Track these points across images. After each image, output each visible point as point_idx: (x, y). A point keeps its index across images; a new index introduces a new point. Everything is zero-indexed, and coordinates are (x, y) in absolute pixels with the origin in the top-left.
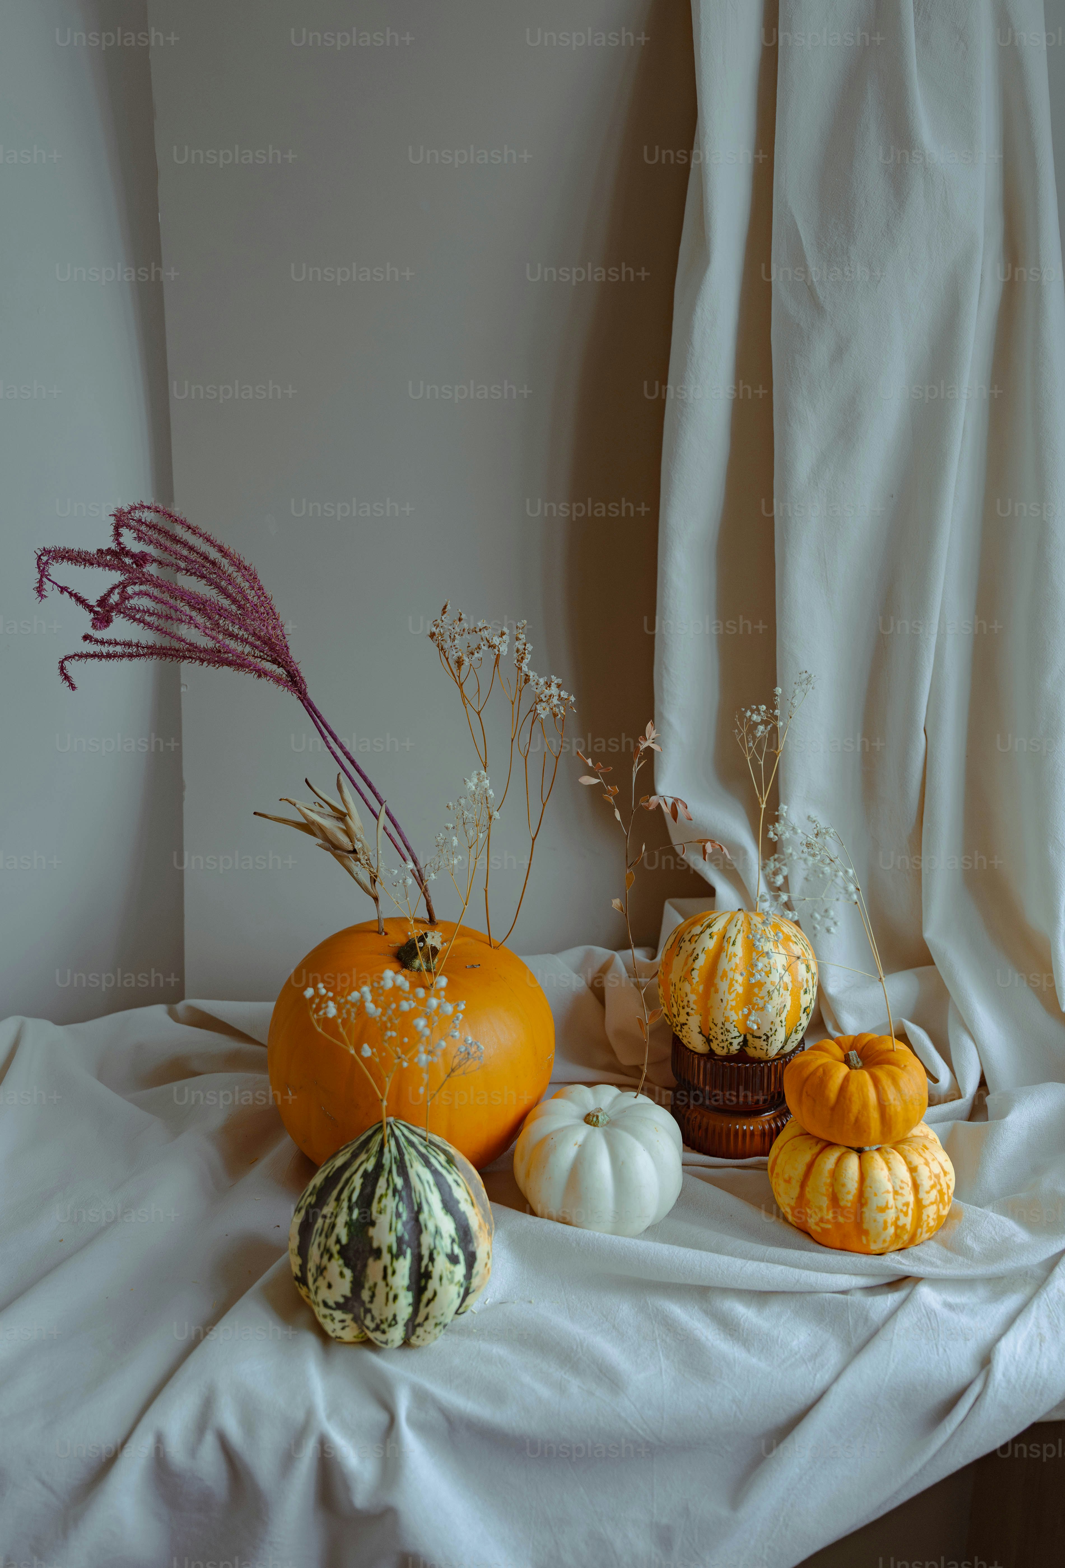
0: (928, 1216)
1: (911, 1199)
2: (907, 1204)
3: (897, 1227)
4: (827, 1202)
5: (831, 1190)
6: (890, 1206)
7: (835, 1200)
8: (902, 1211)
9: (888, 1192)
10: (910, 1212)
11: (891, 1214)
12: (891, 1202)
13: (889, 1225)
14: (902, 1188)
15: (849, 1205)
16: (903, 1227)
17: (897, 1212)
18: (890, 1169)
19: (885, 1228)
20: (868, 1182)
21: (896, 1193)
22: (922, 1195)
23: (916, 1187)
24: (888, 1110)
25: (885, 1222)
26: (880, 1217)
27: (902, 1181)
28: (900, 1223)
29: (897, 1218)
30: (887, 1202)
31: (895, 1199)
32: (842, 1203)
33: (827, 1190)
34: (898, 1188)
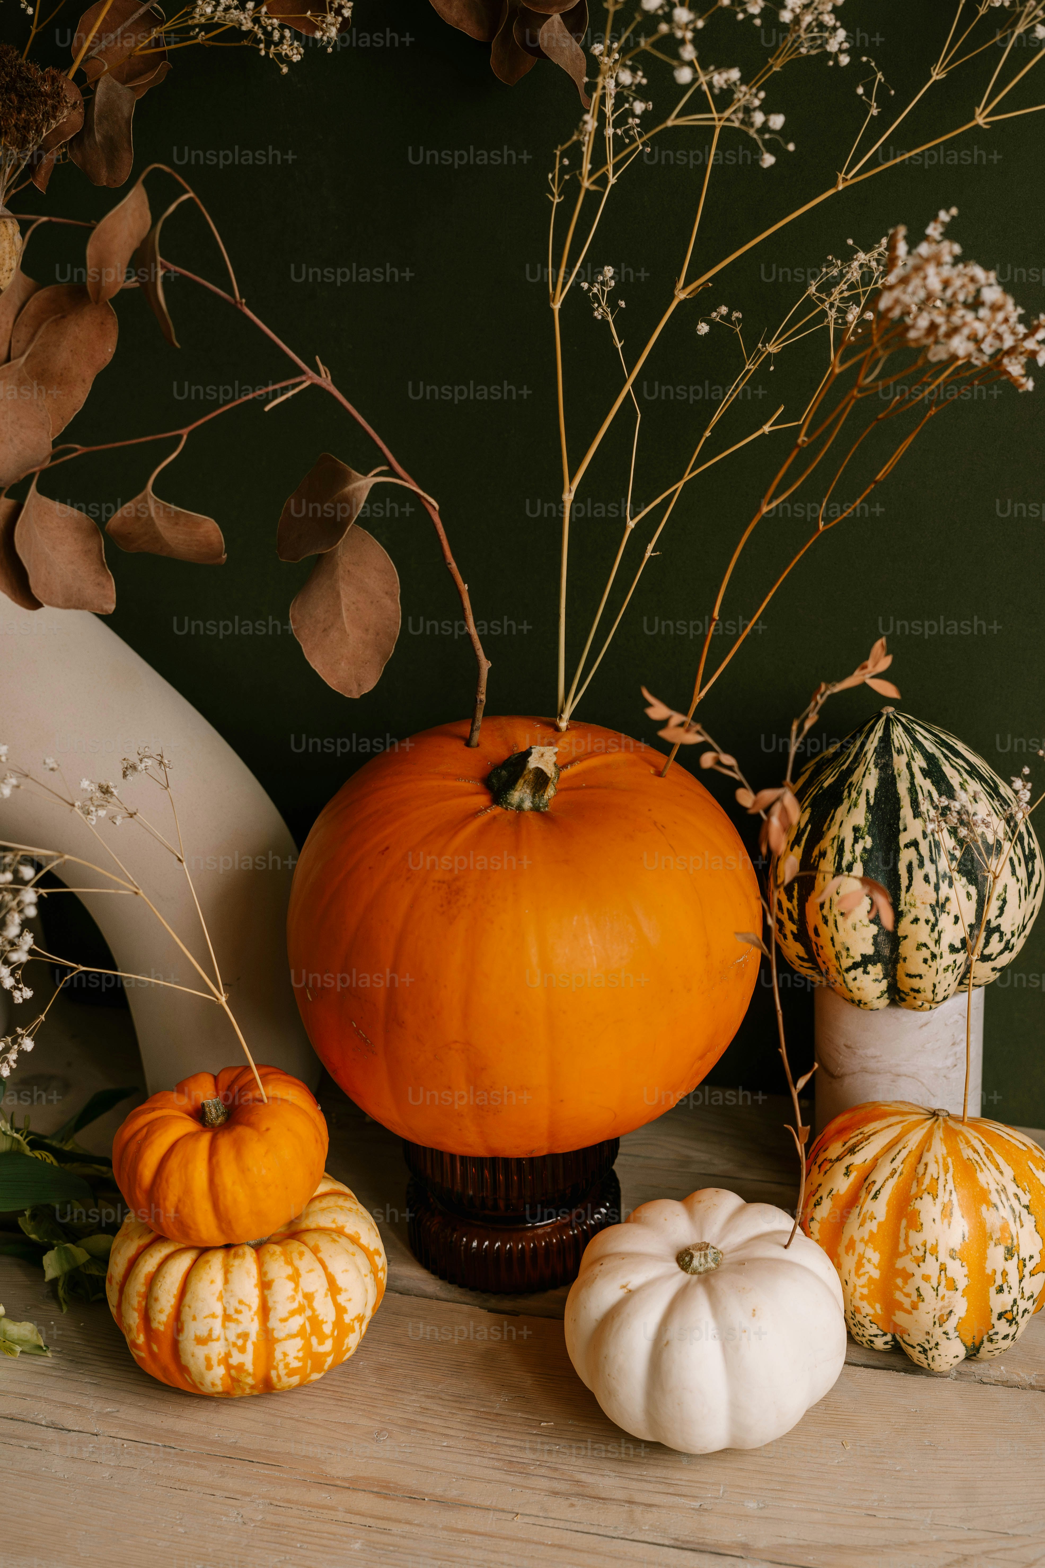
0: (285, 1355)
1: (253, 1327)
2: (245, 1336)
3: (229, 1367)
4: (137, 1320)
5: (144, 1303)
6: (214, 1336)
7: (147, 1318)
8: (234, 1344)
9: (213, 1316)
10: (250, 1347)
11: (217, 1349)
12: (218, 1330)
13: (214, 1362)
14: (238, 1311)
15: (162, 1328)
16: (240, 1368)
17: (228, 1345)
18: (226, 1281)
19: (209, 1367)
20: (188, 1297)
21: (227, 1318)
22: (273, 1323)
23: (265, 1310)
25: (208, 1359)
26: (200, 1352)
27: (241, 1302)
28: (235, 1360)
29: (228, 1355)
30: (211, 1330)
31: (224, 1326)
32: (155, 1325)
33: (139, 1302)
34: (231, 1311)
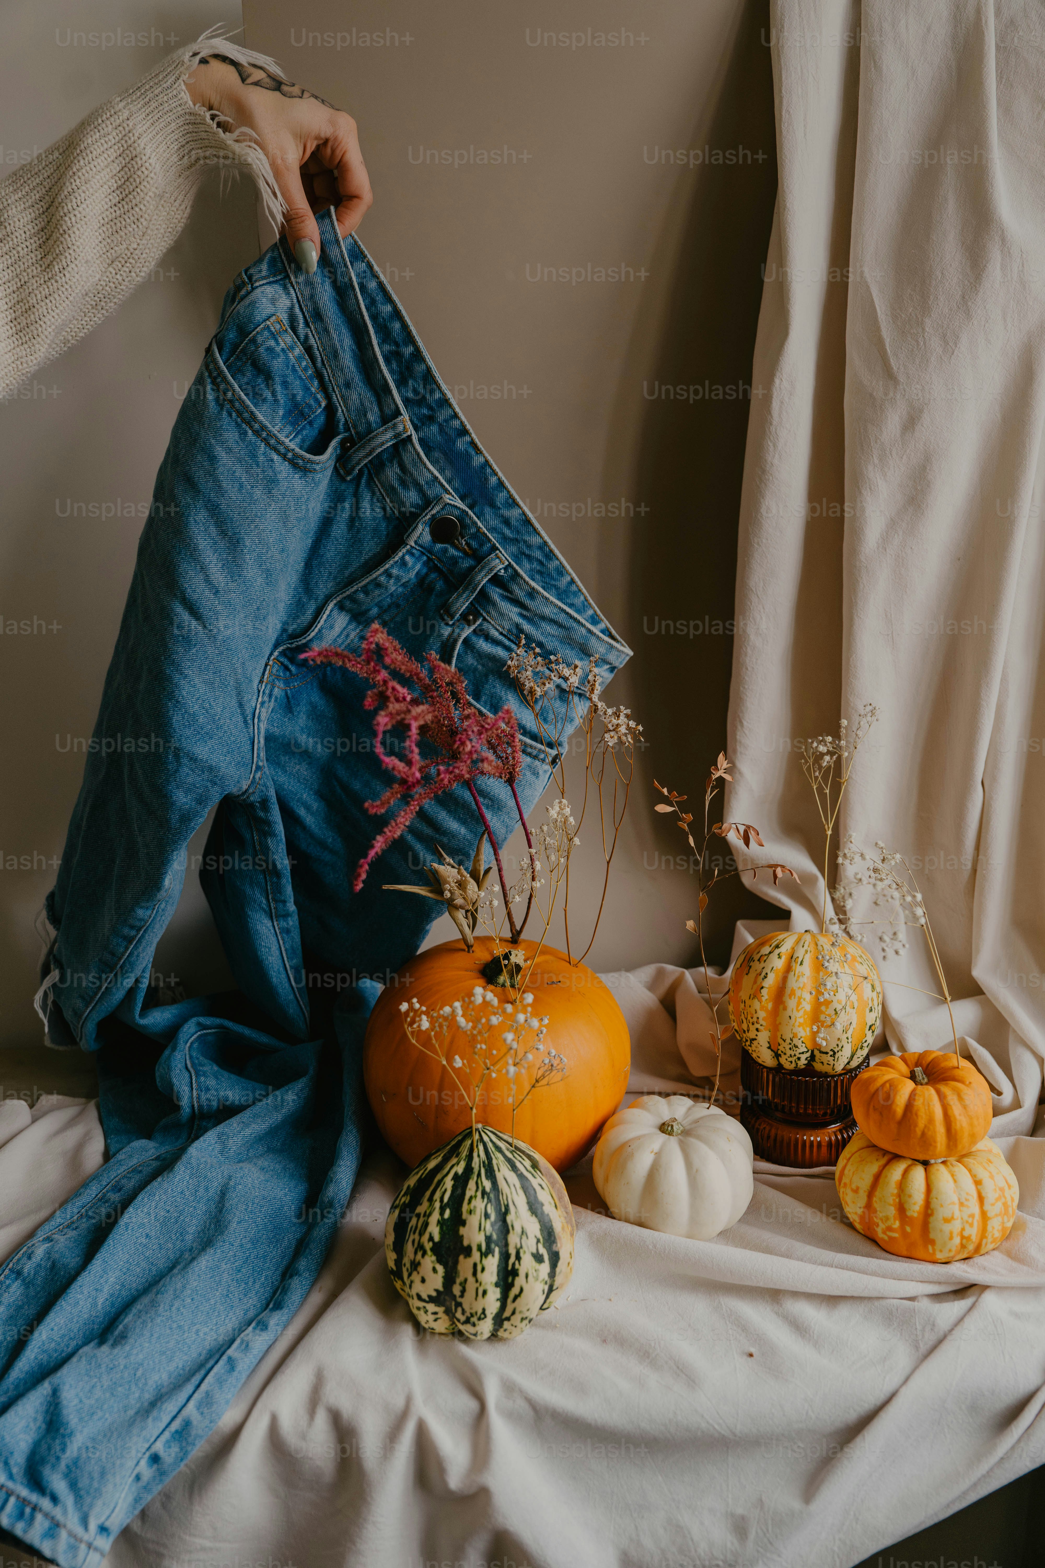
0: (993, 1228)
1: (976, 1210)
2: (972, 1216)
3: (963, 1237)
4: (894, 1212)
5: (897, 1200)
6: (955, 1217)
7: (902, 1209)
8: (967, 1222)
9: (953, 1203)
10: (975, 1224)
11: (956, 1226)
12: (957, 1214)
13: (955, 1235)
14: (967, 1200)
15: (915, 1215)
16: (968, 1238)
17: (963, 1223)
18: (955, 1181)
19: (951, 1238)
20: (934, 1194)
21: (961, 1204)
22: (987, 1207)
23: (981, 1199)
24: (953, 1124)
25: (951, 1233)
26: (947, 1228)
27: (967, 1194)
28: (966, 1234)
29: (963, 1229)
30: (953, 1214)
31: (960, 1210)
32: (909, 1213)
33: (894, 1200)
34: (963, 1200)
